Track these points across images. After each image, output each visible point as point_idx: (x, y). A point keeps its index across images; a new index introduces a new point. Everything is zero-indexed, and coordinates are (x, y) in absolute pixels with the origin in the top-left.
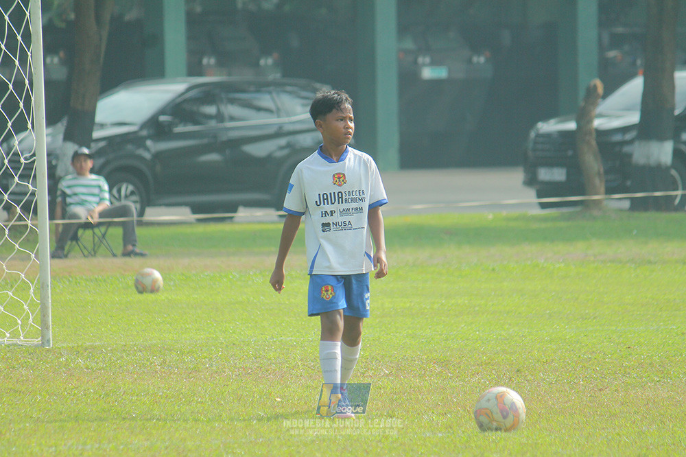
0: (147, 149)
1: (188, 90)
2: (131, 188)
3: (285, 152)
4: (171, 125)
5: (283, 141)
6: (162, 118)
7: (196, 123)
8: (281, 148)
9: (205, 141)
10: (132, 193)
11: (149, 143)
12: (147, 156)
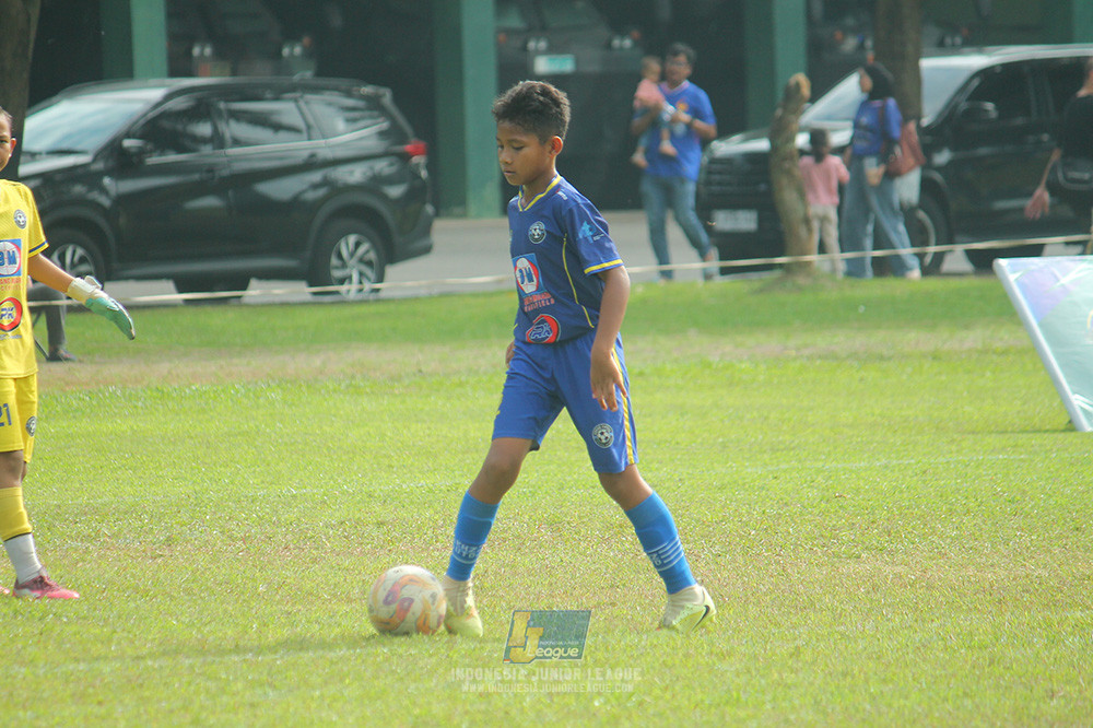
0: (104, 191)
1: (168, 97)
2: (80, 252)
3: (321, 192)
4: (141, 153)
5: (316, 176)
6: (127, 143)
7: (181, 149)
8: (315, 186)
9: (196, 177)
10: (82, 260)
11: (107, 181)
12: (105, 202)
